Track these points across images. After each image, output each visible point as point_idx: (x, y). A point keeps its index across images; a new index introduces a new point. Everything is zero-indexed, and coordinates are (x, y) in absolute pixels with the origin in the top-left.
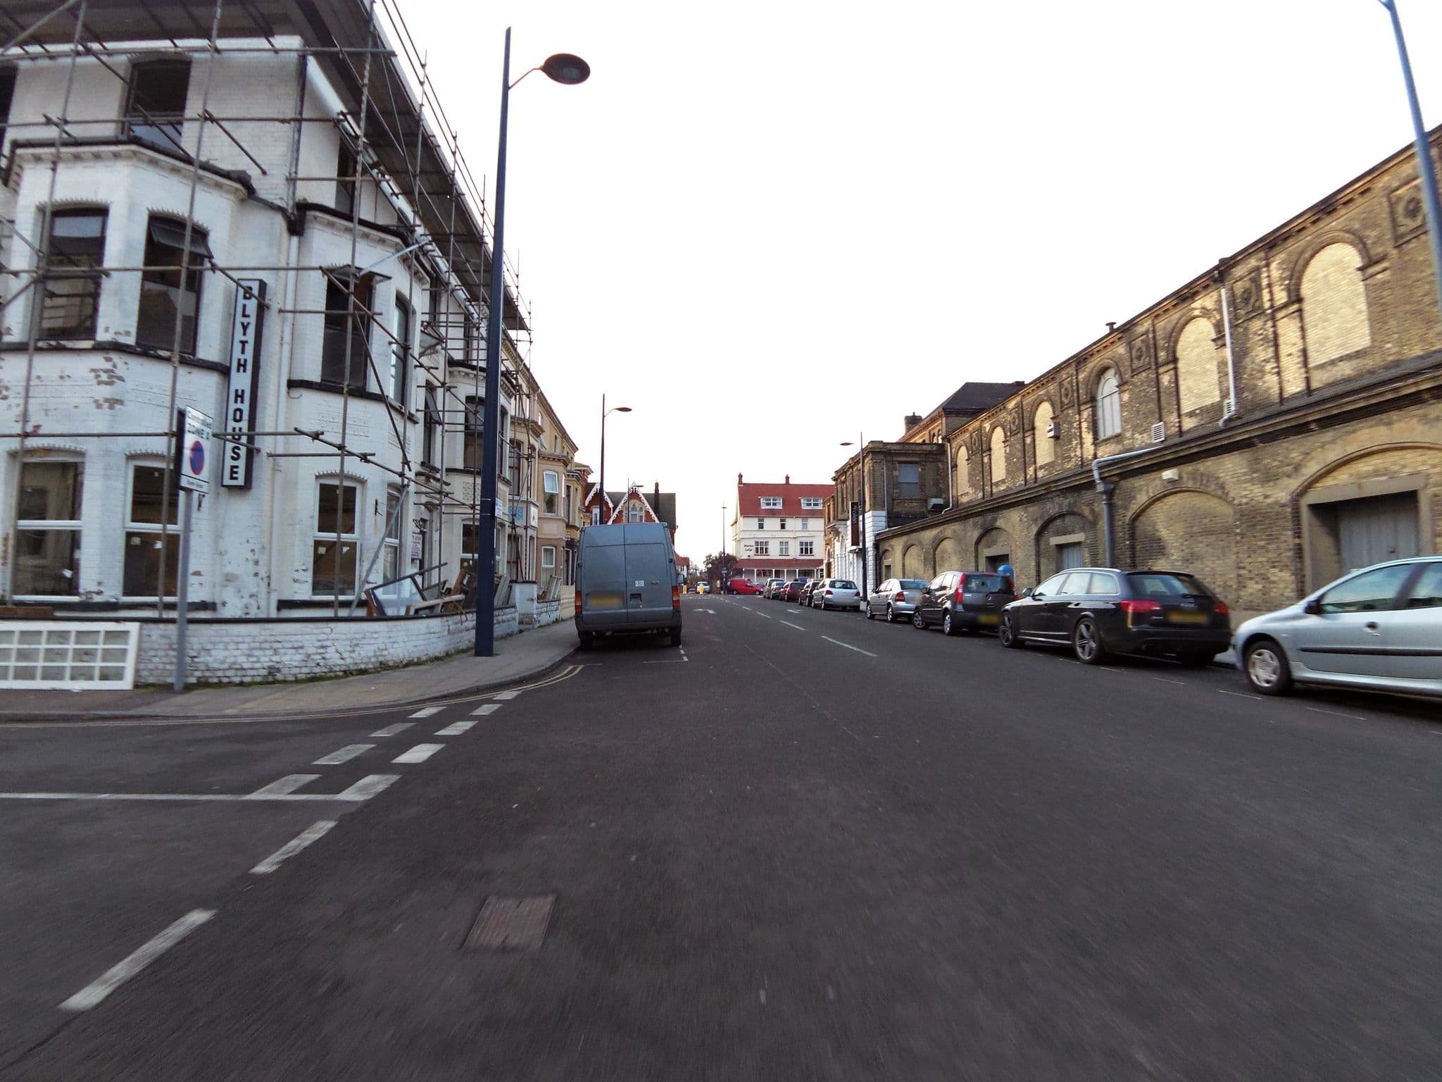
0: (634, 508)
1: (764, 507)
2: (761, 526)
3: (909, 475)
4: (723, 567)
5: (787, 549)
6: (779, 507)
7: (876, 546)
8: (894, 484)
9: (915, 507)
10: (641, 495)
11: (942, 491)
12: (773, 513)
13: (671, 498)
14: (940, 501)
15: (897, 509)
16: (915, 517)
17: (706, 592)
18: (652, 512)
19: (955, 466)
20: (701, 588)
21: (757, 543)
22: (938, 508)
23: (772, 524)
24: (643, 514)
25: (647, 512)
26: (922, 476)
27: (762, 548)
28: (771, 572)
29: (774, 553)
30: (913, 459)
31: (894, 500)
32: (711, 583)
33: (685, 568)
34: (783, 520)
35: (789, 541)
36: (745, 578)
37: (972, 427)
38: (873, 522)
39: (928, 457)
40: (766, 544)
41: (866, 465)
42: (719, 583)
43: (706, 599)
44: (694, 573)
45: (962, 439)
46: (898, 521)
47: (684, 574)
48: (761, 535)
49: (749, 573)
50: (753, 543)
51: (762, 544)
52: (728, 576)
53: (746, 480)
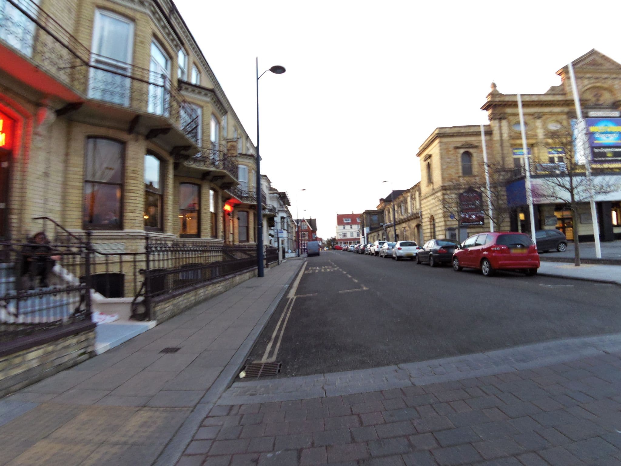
0: (304, 225)
1: (345, 222)
2: (344, 228)
3: (375, 218)
4: (332, 243)
5: (353, 235)
6: (350, 221)
7: (367, 236)
8: (371, 220)
9: (377, 226)
10: (306, 220)
11: (383, 221)
12: (348, 224)
13: (315, 220)
14: (381, 224)
15: (372, 227)
16: (376, 228)
17: (327, 250)
18: (309, 226)
19: (386, 215)
20: (326, 249)
21: (343, 234)
22: (381, 226)
23: (348, 227)
24: (306, 226)
25: (308, 226)
26: (378, 218)
27: (344, 235)
28: (347, 243)
29: (349, 236)
30: (376, 214)
31: (371, 224)
32: (328, 247)
33: (321, 242)
34: (351, 226)
35: (353, 232)
36: (339, 245)
37: (387, 206)
38: (366, 230)
39: (380, 213)
40: (346, 233)
41: (364, 216)
42: (331, 247)
43: (327, 252)
44: (323, 244)
45: (386, 209)
46: (372, 230)
47: (320, 244)
48: (344, 231)
49: (341, 243)
50: (341, 234)
51: (344, 233)
52: (334, 245)
53: (339, 214)
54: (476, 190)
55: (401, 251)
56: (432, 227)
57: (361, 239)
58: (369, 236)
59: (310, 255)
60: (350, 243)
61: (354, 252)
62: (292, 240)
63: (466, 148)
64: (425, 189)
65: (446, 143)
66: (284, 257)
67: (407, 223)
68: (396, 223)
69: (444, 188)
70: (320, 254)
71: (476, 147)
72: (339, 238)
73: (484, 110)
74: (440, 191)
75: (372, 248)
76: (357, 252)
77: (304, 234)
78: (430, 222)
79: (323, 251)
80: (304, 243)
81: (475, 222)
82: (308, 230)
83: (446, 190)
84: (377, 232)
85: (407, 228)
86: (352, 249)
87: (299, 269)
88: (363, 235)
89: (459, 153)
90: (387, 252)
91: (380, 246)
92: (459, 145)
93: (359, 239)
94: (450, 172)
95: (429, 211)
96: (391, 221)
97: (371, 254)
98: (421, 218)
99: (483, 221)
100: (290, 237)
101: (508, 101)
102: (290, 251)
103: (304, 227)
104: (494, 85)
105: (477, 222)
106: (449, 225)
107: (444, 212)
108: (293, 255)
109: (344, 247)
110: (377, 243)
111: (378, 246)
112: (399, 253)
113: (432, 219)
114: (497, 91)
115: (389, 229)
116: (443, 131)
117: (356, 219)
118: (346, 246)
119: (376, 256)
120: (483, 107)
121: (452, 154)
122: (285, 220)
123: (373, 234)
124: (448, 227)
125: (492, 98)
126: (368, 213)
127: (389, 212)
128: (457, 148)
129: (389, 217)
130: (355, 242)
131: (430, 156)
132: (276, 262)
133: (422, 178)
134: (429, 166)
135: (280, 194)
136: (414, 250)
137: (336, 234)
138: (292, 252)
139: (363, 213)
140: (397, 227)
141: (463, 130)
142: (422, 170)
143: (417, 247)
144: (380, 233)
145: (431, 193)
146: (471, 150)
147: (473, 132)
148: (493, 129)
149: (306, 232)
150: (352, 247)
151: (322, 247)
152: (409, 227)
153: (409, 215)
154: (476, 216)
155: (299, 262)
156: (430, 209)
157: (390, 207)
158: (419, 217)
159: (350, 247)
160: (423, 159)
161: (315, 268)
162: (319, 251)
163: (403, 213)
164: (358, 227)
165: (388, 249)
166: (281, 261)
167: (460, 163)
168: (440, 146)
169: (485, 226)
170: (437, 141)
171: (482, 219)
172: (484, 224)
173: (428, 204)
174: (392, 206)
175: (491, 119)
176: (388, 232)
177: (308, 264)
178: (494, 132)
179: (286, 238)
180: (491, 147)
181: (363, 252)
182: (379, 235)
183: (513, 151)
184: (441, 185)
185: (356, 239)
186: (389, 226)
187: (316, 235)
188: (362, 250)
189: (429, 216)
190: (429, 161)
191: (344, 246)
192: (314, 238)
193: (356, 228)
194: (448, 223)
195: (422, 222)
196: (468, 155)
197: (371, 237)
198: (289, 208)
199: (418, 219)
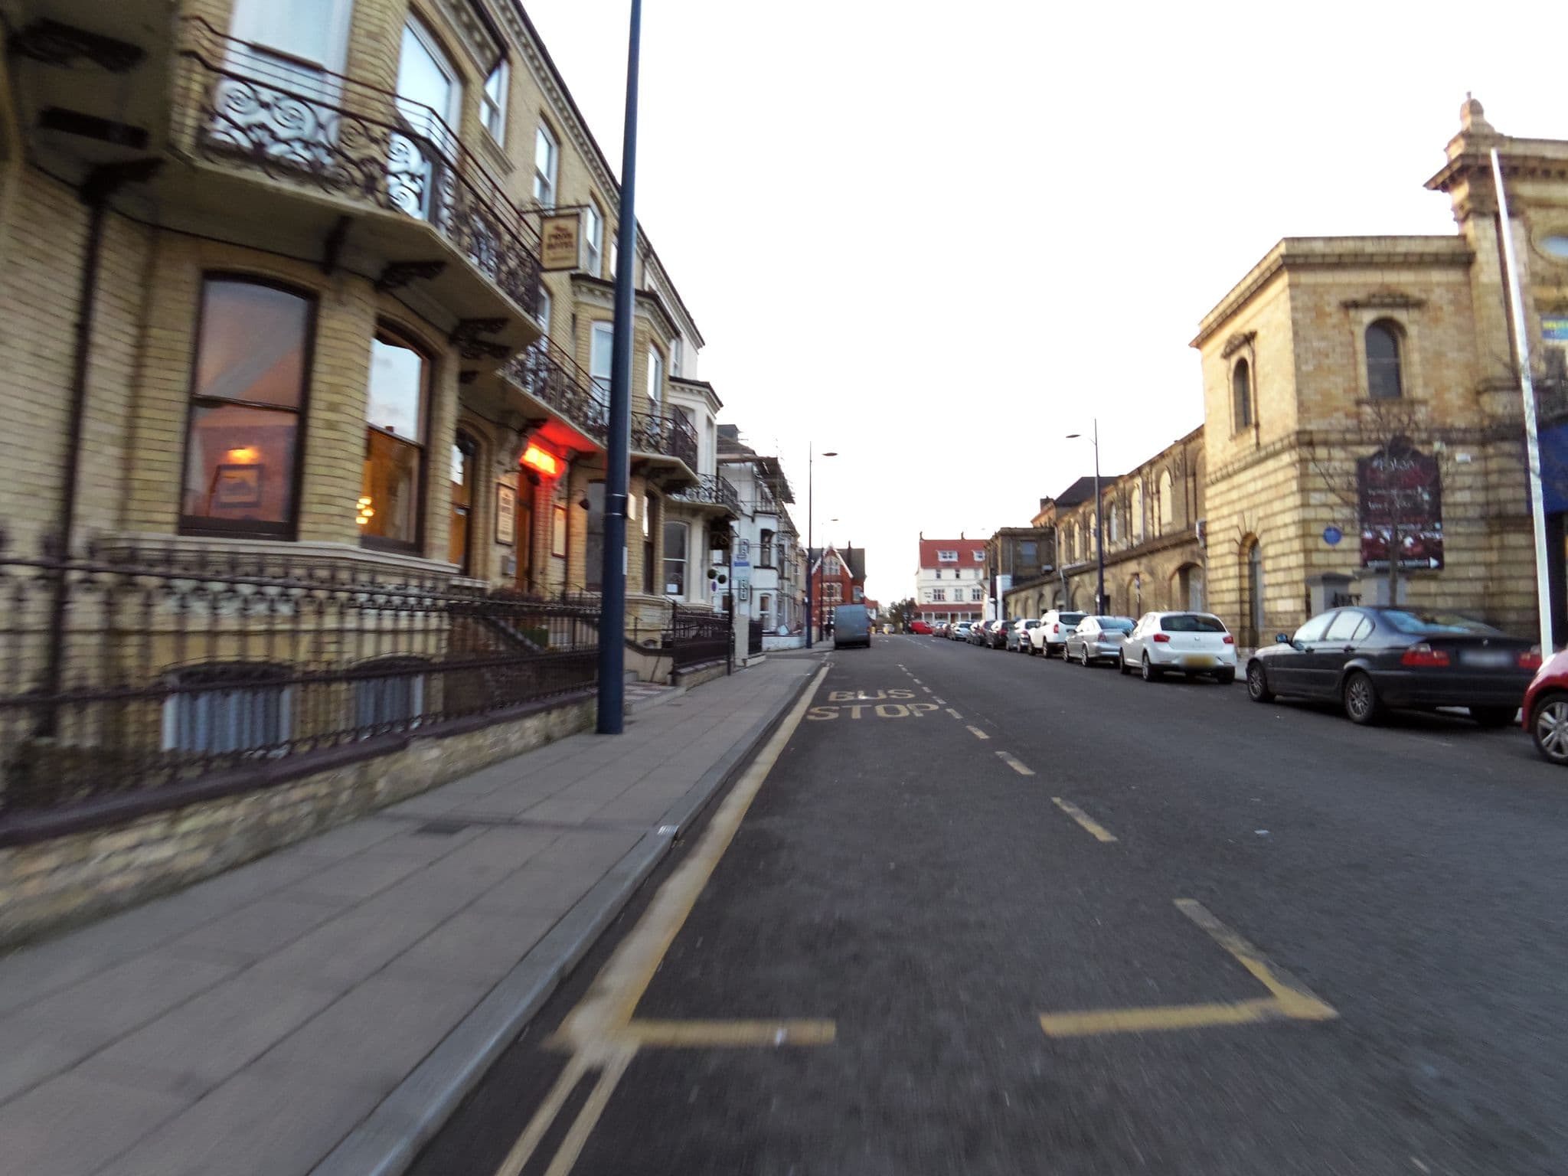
0: (831, 563)
1: (941, 559)
2: (939, 576)
3: (1029, 550)
4: (906, 615)
5: (961, 595)
6: (955, 559)
7: (1004, 599)
8: (1018, 556)
9: (1033, 572)
10: (836, 552)
11: (1051, 560)
12: (948, 565)
13: (861, 552)
14: (1049, 567)
15: (1020, 573)
16: (1032, 578)
17: (890, 633)
18: (845, 566)
19: (1059, 543)
20: (886, 629)
21: (935, 591)
22: (1048, 572)
23: (948, 574)
24: (838, 568)
25: (842, 566)
26: (1038, 551)
27: (939, 595)
28: (947, 615)
29: (950, 599)
30: (1031, 538)
31: (1016, 567)
32: (895, 624)
33: (874, 611)
34: (957, 571)
35: (963, 588)
36: (923, 620)
37: (1066, 519)
38: (1002, 582)
39: (1042, 537)
40: (943, 591)
41: (999, 543)
42: (901, 625)
43: (890, 639)
44: (882, 616)
45: (1062, 526)
46: (1020, 582)
47: (873, 616)
48: (939, 584)
49: (929, 616)
50: (931, 591)
51: (939, 591)
52: (909, 619)
53: (926, 537)
54: (1420, 448)
55: (1164, 648)
56: (1246, 571)
57: (984, 607)
58: (1012, 599)
59: (841, 645)
60: (954, 617)
61: (969, 642)
62: (794, 599)
63: (1383, 305)
64: (1218, 450)
65: (1314, 289)
66: (755, 647)
67: (1144, 561)
68: (1103, 563)
69: (1305, 440)
70: (872, 644)
71: (1419, 305)
72: (925, 603)
73: (1436, 188)
74: (1291, 447)
75: (1032, 632)
76: (981, 641)
77: (830, 588)
78: (1240, 554)
79: (879, 635)
80: (830, 612)
81: (1411, 558)
82: (842, 579)
83: (1311, 444)
84: (1037, 589)
85: (1145, 577)
86: (964, 631)
87: (790, 697)
88: (993, 594)
89: (1360, 323)
90: (1099, 649)
91: (1063, 627)
92: (1360, 295)
93: (980, 607)
94: (1326, 385)
95: (1235, 520)
96: (1075, 559)
97: (1030, 649)
98: (1201, 544)
99: (1439, 557)
100: (786, 591)
101: (1526, 158)
102: (783, 630)
103: (831, 569)
104: (1475, 108)
105: (1420, 557)
106: (1319, 566)
107: (1304, 522)
108: (794, 642)
109: (938, 627)
110: (1052, 617)
111: (1057, 626)
112: (1158, 653)
113: (1249, 544)
114: (1488, 126)
115: (1077, 579)
116: (1303, 248)
117: (973, 555)
118: (944, 626)
119: (1048, 656)
120: (1433, 179)
121: (1334, 327)
122: (774, 540)
123: (1023, 594)
124: (1318, 572)
125: (1468, 145)
126: (1009, 535)
127: (1070, 535)
128: (1355, 305)
129: (1071, 549)
130: (967, 615)
131: (1249, 338)
132: (719, 665)
133: (1207, 415)
134: (1242, 370)
135: (759, 462)
136: (1213, 645)
137: (917, 591)
138: (790, 634)
139: (996, 536)
140: (1107, 575)
141: (1370, 248)
142: (1210, 389)
143: (1227, 634)
144: (1048, 591)
145: (1249, 459)
146: (1401, 316)
147: (1406, 255)
148: (1474, 246)
149: (835, 582)
150: (961, 626)
151: (878, 625)
152: (1152, 573)
153: (1135, 542)
154: (1417, 539)
155: (800, 668)
156: (1242, 512)
157: (1073, 519)
158: (1194, 541)
159: (957, 627)
160: (1221, 350)
161: (849, 696)
162: (869, 633)
163: (1114, 537)
164: (977, 575)
165: (1101, 638)
166: (744, 661)
167: (1362, 357)
168: (1292, 298)
169: (1445, 574)
170: (1284, 280)
171: (1435, 550)
172: (1441, 566)
173: (1234, 495)
174: (1079, 518)
175: (1462, 221)
176: (1073, 587)
177: (830, 672)
178: (1481, 257)
179: (774, 593)
180: (1470, 308)
181: (1000, 642)
182: (1041, 596)
183: (1542, 327)
184: (1297, 427)
185: (969, 607)
186: (1081, 571)
187: (863, 591)
188: (997, 635)
189: (1238, 538)
190: (1245, 352)
191: (935, 624)
192: (856, 600)
193: (971, 578)
194: (1317, 559)
195: (1204, 558)
196: (1387, 332)
197: (1017, 602)
198: (788, 506)
199: (1188, 549)
